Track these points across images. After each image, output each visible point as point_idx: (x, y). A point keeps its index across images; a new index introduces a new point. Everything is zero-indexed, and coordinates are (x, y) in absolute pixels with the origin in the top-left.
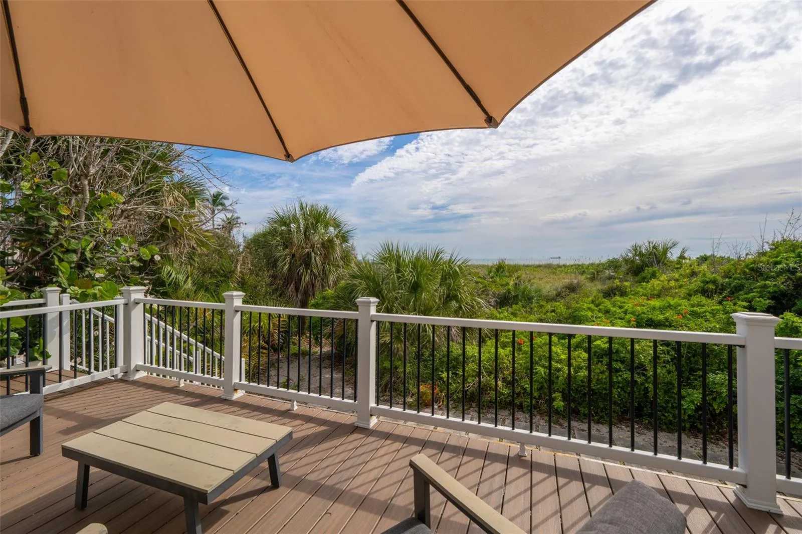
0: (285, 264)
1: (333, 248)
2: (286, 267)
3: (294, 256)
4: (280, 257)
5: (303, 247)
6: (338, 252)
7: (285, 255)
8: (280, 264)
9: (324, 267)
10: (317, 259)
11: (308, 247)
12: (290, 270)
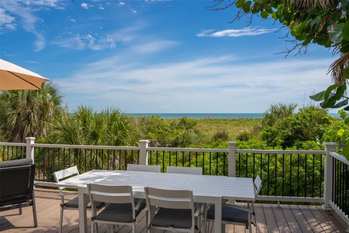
0: (13, 120)
1: (47, 109)
2: (14, 122)
3: (19, 114)
4: (9, 115)
5: (25, 108)
6: (51, 112)
7: (13, 114)
8: (9, 120)
9: (40, 122)
10: (35, 118)
11: (29, 108)
12: (16, 123)
